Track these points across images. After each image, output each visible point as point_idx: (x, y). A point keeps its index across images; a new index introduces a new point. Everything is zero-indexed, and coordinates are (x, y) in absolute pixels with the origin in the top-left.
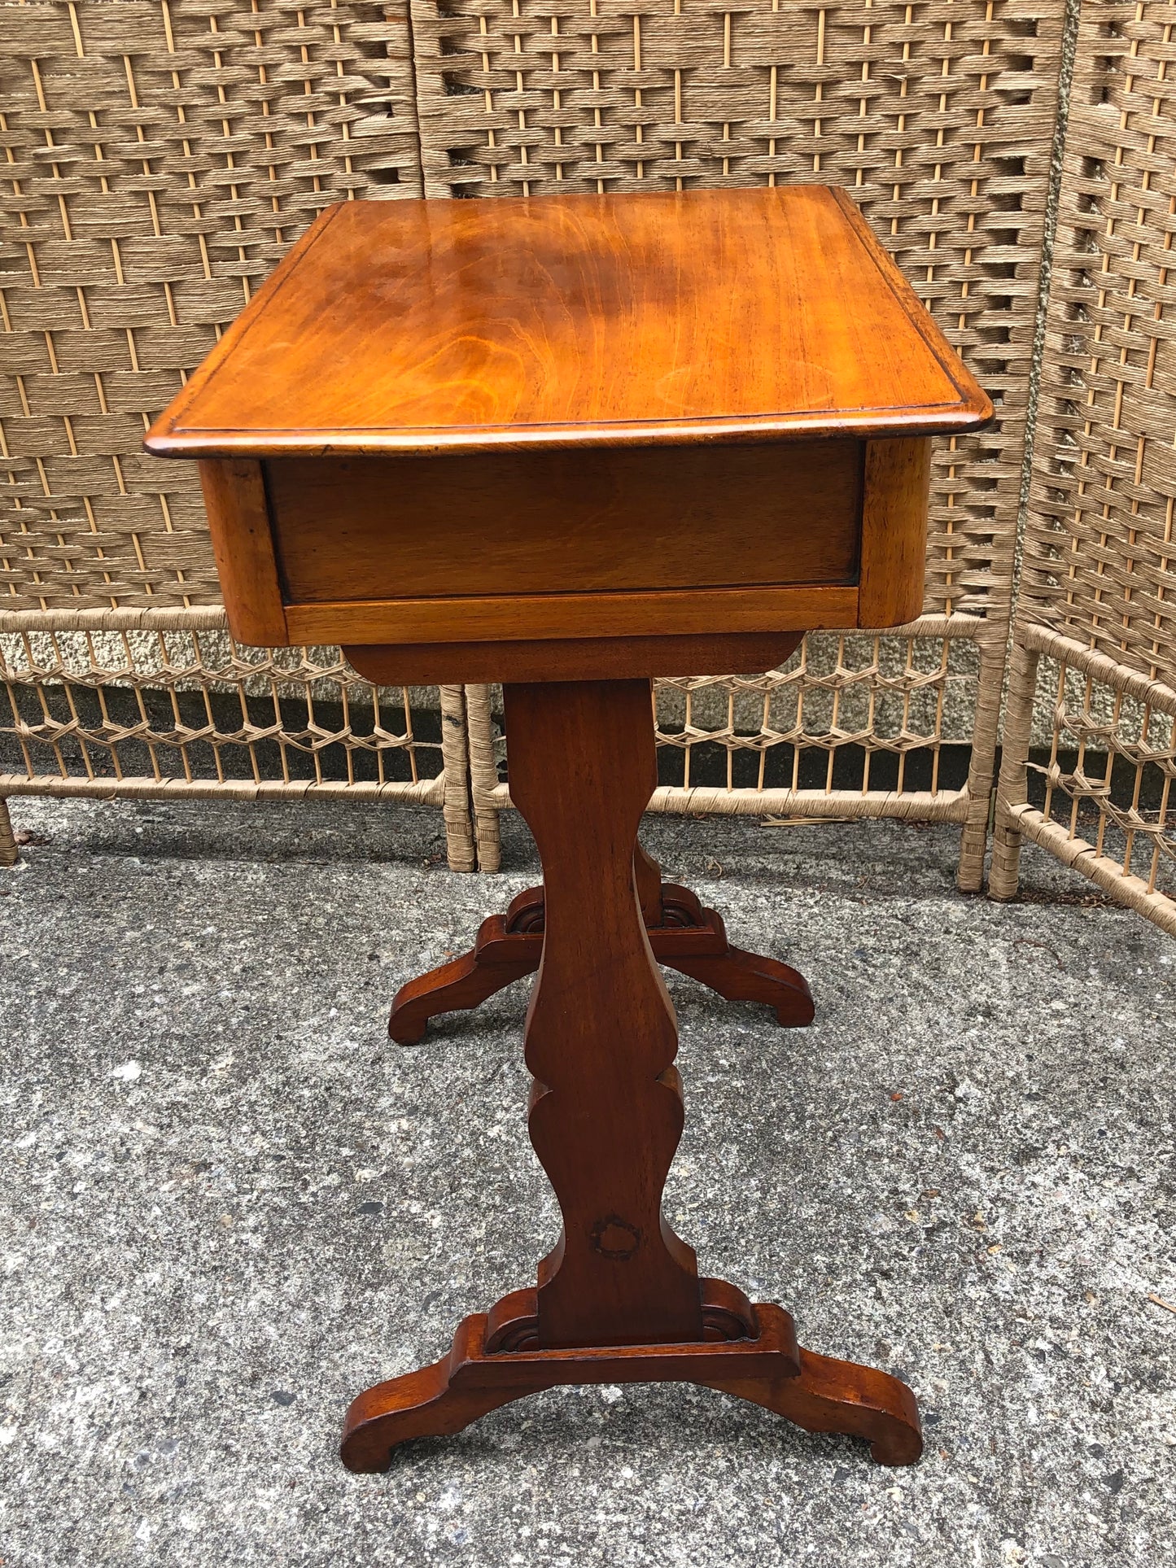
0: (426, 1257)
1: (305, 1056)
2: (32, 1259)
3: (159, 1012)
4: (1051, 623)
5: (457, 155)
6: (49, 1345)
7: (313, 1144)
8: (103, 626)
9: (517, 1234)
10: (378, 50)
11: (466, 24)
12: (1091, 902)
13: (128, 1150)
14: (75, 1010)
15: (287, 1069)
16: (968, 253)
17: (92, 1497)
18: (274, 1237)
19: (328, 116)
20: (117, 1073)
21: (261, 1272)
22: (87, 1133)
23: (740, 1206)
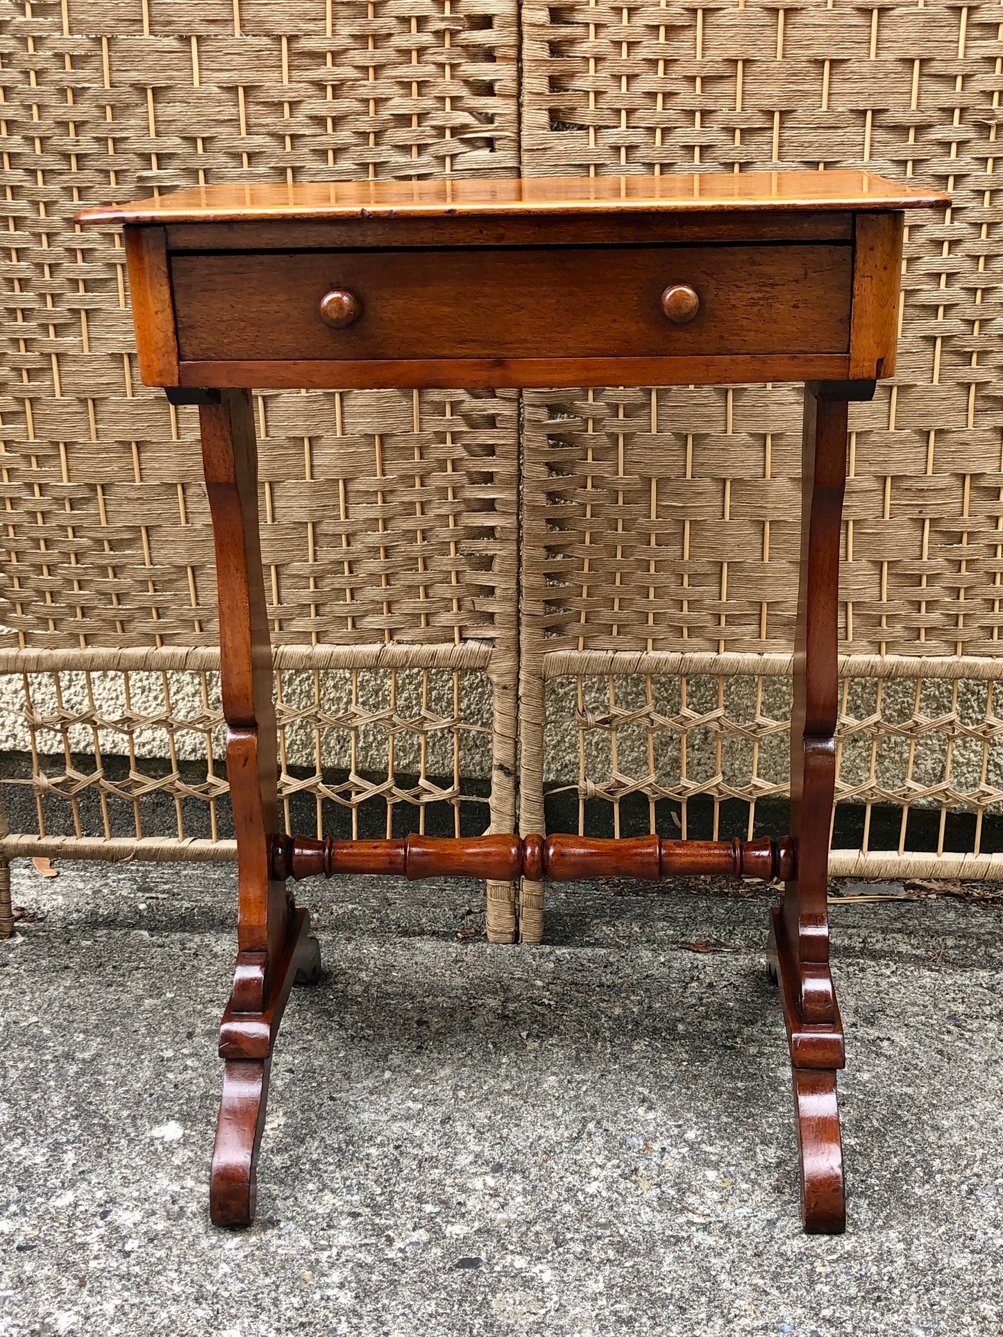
0: (543, 1311)
1: (365, 1116)
2: (87, 1318)
3: (194, 1074)
7: (390, 1201)
8: (144, 665)
9: (640, 1288)
10: (487, 89)
11: (578, 65)
13: (181, 1208)
14: (100, 1074)
15: (347, 1129)
18: (364, 1293)
19: (432, 150)
20: (157, 1132)
21: (356, 1328)
22: (133, 1191)
23: (884, 1257)
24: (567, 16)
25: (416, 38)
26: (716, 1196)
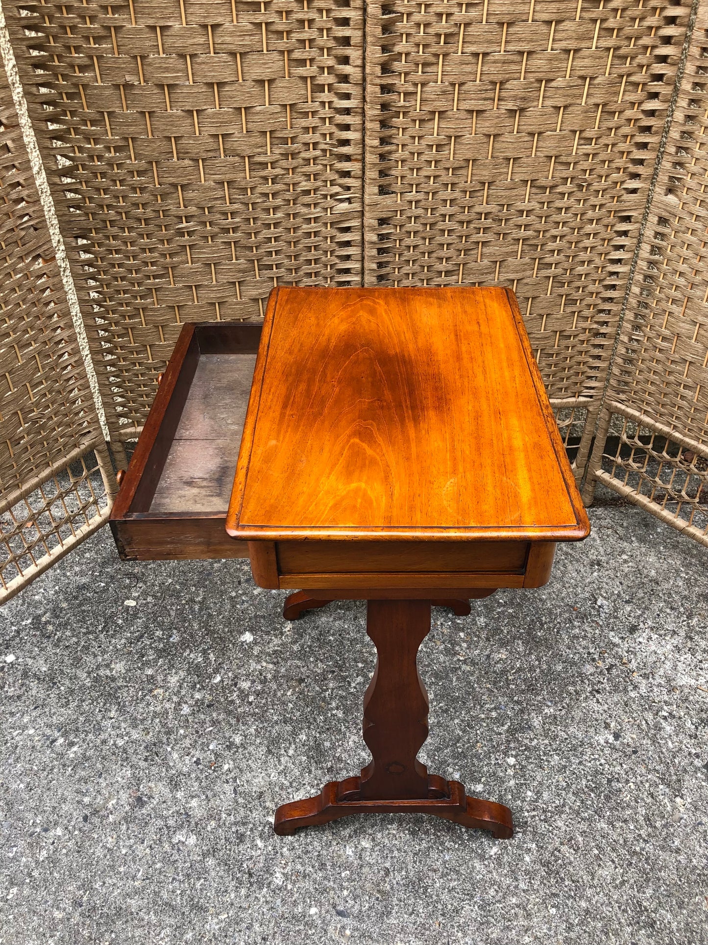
4: (621, 401)
5: (383, 221)
6: (272, 776)
7: (344, 663)
9: (447, 694)
10: (346, 174)
11: (392, 163)
12: (622, 503)
13: (265, 677)
14: (208, 609)
15: (318, 627)
16: (603, 255)
17: (321, 840)
19: (321, 205)
20: (243, 639)
21: (348, 728)
22: (242, 671)
23: (532, 669)
24: (388, 140)
25: (312, 153)
26: (465, 645)
